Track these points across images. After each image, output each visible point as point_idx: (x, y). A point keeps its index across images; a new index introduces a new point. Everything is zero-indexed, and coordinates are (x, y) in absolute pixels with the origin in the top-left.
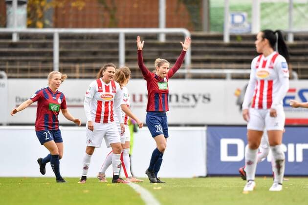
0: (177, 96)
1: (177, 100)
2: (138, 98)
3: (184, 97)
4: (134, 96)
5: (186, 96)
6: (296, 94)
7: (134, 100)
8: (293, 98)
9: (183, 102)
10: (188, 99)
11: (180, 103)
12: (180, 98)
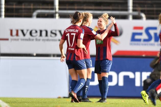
0: (47, 32)
1: (47, 35)
2: (14, 33)
3: (52, 32)
4: (11, 31)
5: (54, 32)
6: (143, 31)
7: (11, 34)
8: (141, 34)
9: (51, 36)
10: (56, 34)
11: (49, 37)
12: (49, 33)
